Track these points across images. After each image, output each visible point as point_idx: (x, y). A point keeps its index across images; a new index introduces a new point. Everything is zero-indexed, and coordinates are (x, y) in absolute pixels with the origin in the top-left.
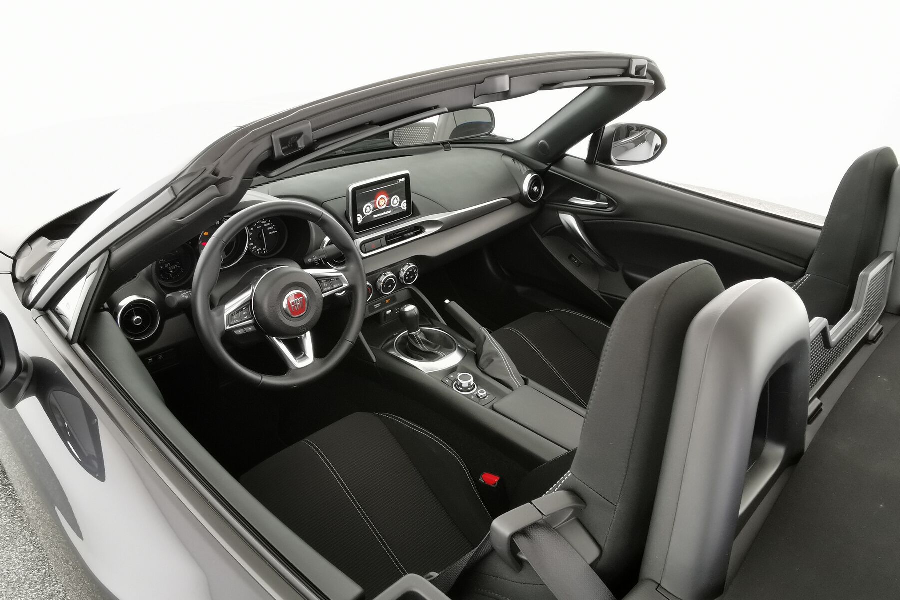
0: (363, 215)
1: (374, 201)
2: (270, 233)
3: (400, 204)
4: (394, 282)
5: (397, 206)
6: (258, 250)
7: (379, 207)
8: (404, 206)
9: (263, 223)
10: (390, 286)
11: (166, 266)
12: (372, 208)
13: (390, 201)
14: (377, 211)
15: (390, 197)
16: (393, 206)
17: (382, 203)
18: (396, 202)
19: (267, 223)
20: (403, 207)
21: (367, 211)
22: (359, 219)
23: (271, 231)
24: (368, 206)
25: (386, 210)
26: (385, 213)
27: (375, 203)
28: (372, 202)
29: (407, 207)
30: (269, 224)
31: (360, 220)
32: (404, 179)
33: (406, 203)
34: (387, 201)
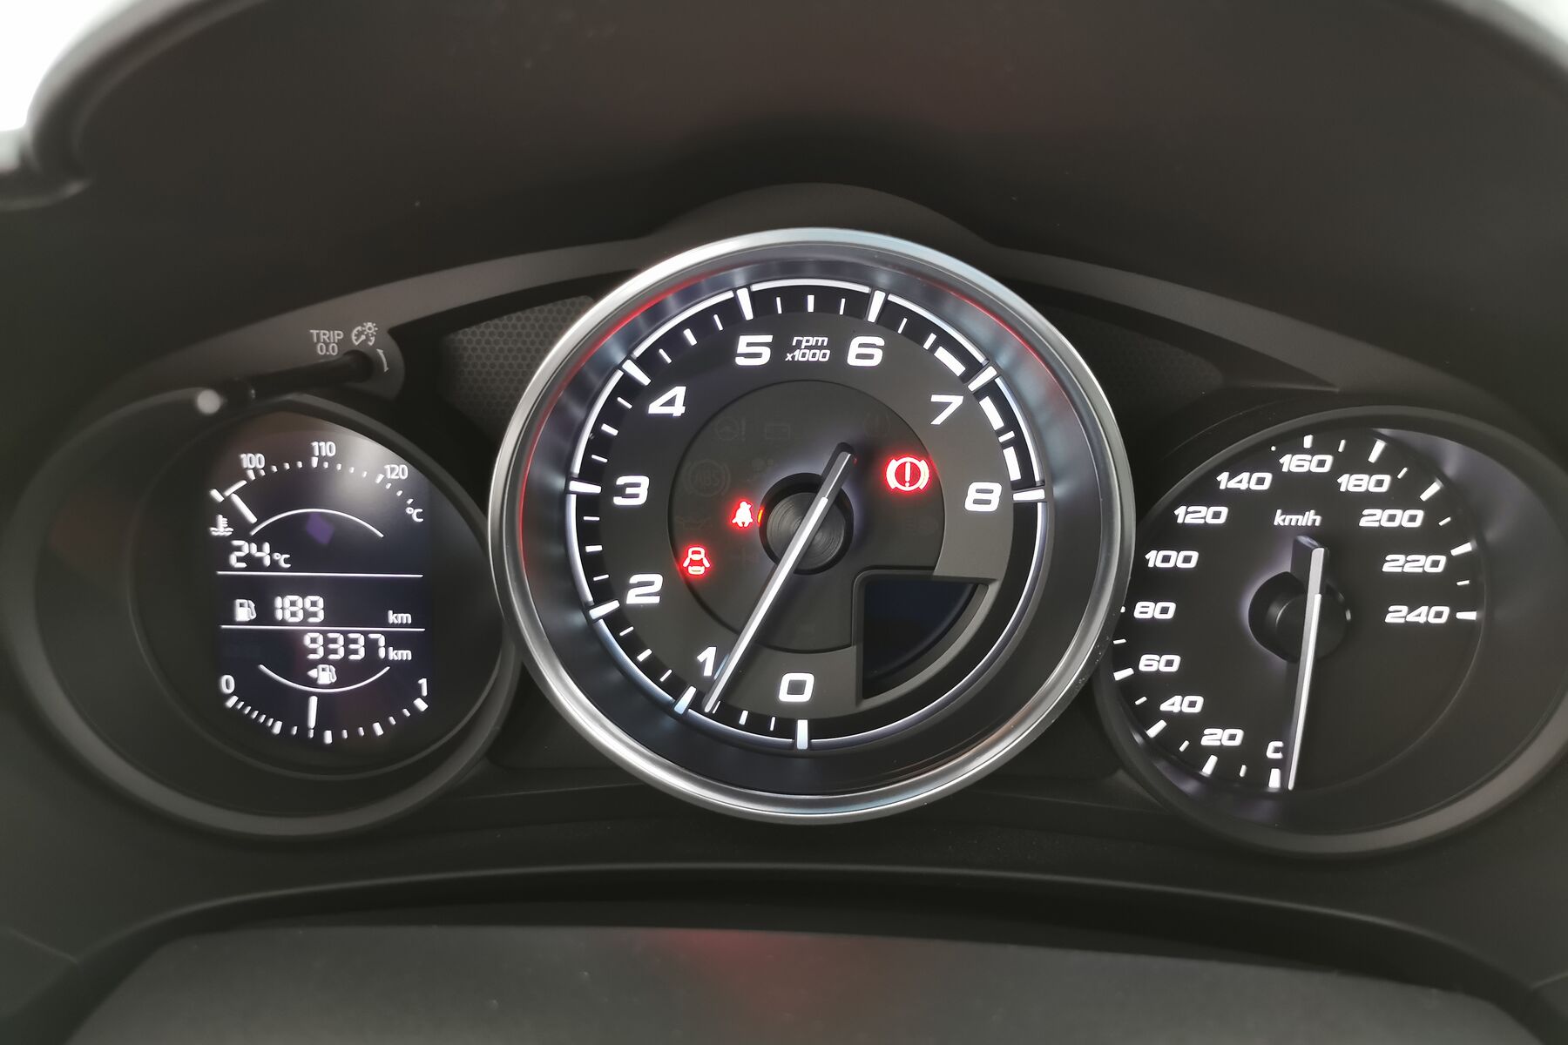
2: (1397, 615)
6: (1214, 737)
9: (1348, 483)
11: (288, 608)
19: (1401, 497)
23: (1416, 590)
30: (1407, 519)
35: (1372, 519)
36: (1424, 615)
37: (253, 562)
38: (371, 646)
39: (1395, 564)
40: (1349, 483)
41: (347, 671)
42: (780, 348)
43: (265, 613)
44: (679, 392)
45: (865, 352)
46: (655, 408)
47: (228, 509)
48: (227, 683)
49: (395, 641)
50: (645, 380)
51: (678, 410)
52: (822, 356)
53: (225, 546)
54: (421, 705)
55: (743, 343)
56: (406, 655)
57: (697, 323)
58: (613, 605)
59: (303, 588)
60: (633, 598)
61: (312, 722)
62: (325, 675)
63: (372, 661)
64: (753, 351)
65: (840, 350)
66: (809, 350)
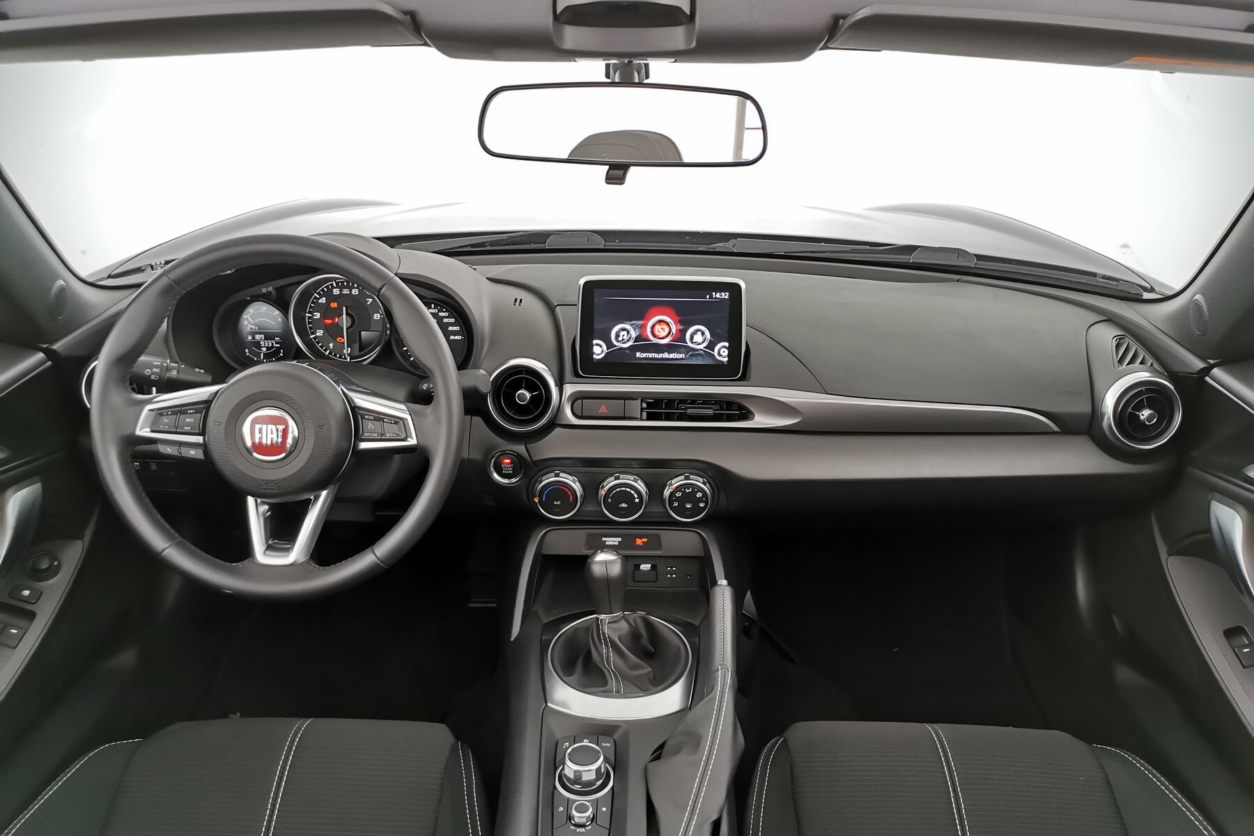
0: (609, 344)
1: (641, 322)
2: (452, 338)
3: (711, 346)
4: (637, 500)
5: (701, 347)
7: (651, 337)
8: (722, 352)
10: (624, 505)
12: (634, 334)
13: (682, 333)
14: (642, 343)
15: (685, 323)
16: (690, 344)
17: (661, 331)
18: (698, 338)
19: (450, 316)
20: (719, 354)
21: (620, 339)
22: (596, 350)
23: (455, 333)
24: (624, 329)
25: (669, 348)
26: (666, 355)
27: (643, 327)
28: (634, 322)
29: (728, 356)
31: (599, 350)
32: (725, 295)
33: (728, 348)
34: (674, 331)
35: (445, 320)
36: (457, 338)
37: (251, 328)
38: (272, 344)
39: (450, 328)
40: (441, 314)
41: (268, 348)
42: (341, 291)
43: (254, 338)
44: (324, 299)
45: (355, 292)
46: (320, 301)
47: (247, 319)
48: (247, 351)
49: (276, 343)
50: (318, 296)
51: (324, 302)
52: (348, 292)
53: (247, 325)
54: (281, 355)
55: (334, 290)
56: (279, 345)
57: (327, 287)
58: (314, 336)
59: (260, 333)
60: (318, 334)
61: (262, 358)
62: (264, 349)
63: (273, 347)
64: (336, 292)
65: (351, 292)
66: (346, 291)
